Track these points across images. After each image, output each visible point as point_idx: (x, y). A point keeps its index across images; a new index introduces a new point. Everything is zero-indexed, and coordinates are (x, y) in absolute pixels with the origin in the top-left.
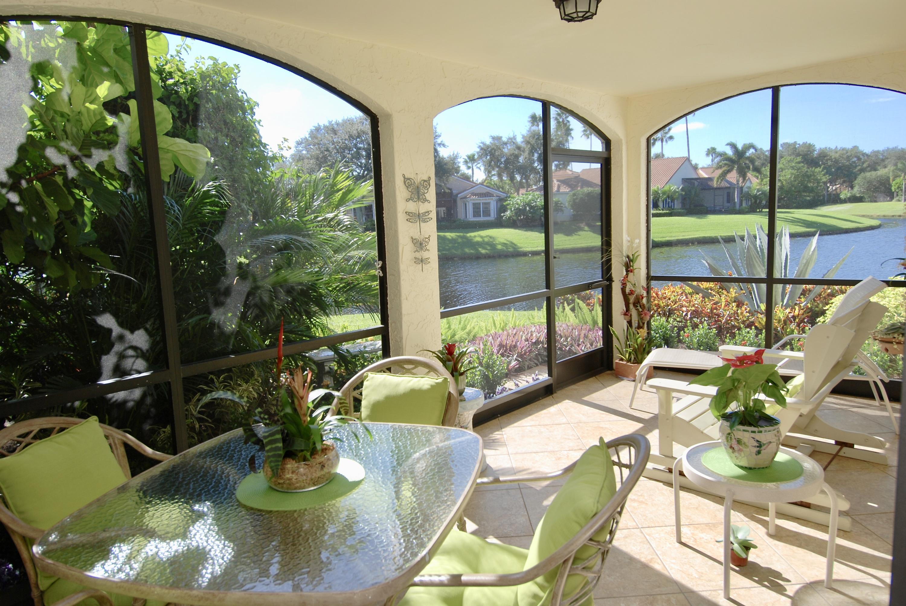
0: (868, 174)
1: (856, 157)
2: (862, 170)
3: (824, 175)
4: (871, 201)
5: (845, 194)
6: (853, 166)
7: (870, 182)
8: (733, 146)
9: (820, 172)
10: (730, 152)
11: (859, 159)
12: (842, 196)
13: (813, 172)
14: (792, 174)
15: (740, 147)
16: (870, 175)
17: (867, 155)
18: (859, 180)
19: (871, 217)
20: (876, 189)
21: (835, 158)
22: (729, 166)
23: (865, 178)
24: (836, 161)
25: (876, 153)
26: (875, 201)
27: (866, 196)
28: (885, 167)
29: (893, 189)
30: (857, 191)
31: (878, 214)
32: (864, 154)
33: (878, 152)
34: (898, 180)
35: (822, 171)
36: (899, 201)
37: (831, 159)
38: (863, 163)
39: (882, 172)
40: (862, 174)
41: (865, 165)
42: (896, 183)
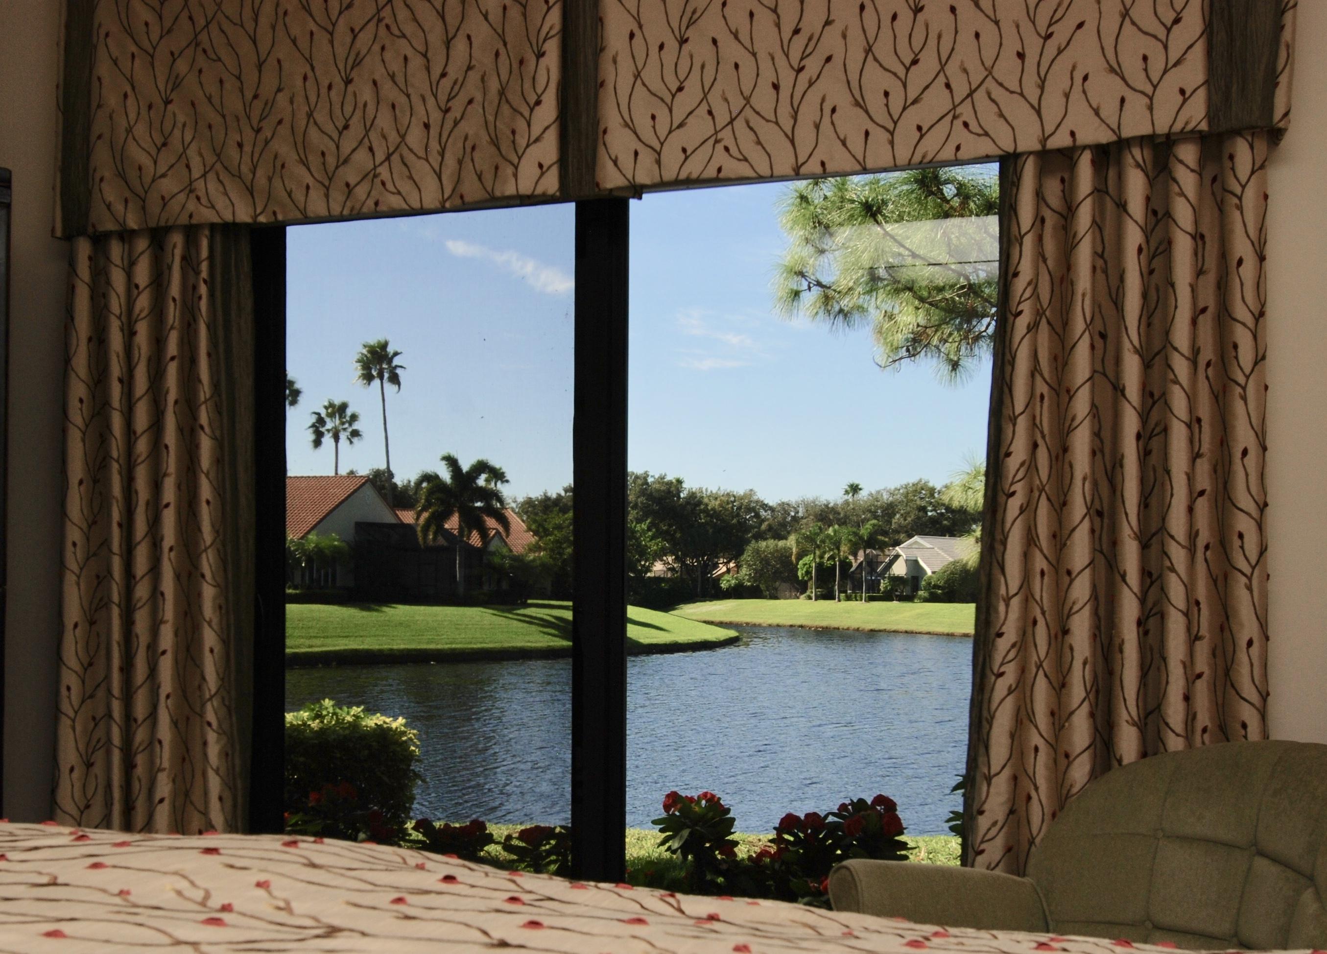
0: (763, 544)
1: (749, 509)
2: (760, 536)
3: (653, 538)
4: (771, 597)
5: (727, 580)
6: (743, 526)
7: (765, 562)
8: (452, 462)
9: (644, 532)
10: (445, 475)
11: (755, 514)
12: (724, 585)
15: (465, 466)
16: (768, 545)
17: (772, 509)
18: (747, 556)
20: (777, 575)
21: (713, 509)
22: (443, 503)
23: (757, 551)
24: (714, 514)
25: (785, 507)
26: (776, 598)
27: (762, 587)
29: (800, 574)
30: (746, 574)
31: (770, 622)
32: (765, 506)
34: (807, 559)
35: (649, 529)
36: (810, 598)
37: (706, 511)
38: (763, 521)
40: (753, 544)
41: (764, 526)
42: (806, 565)
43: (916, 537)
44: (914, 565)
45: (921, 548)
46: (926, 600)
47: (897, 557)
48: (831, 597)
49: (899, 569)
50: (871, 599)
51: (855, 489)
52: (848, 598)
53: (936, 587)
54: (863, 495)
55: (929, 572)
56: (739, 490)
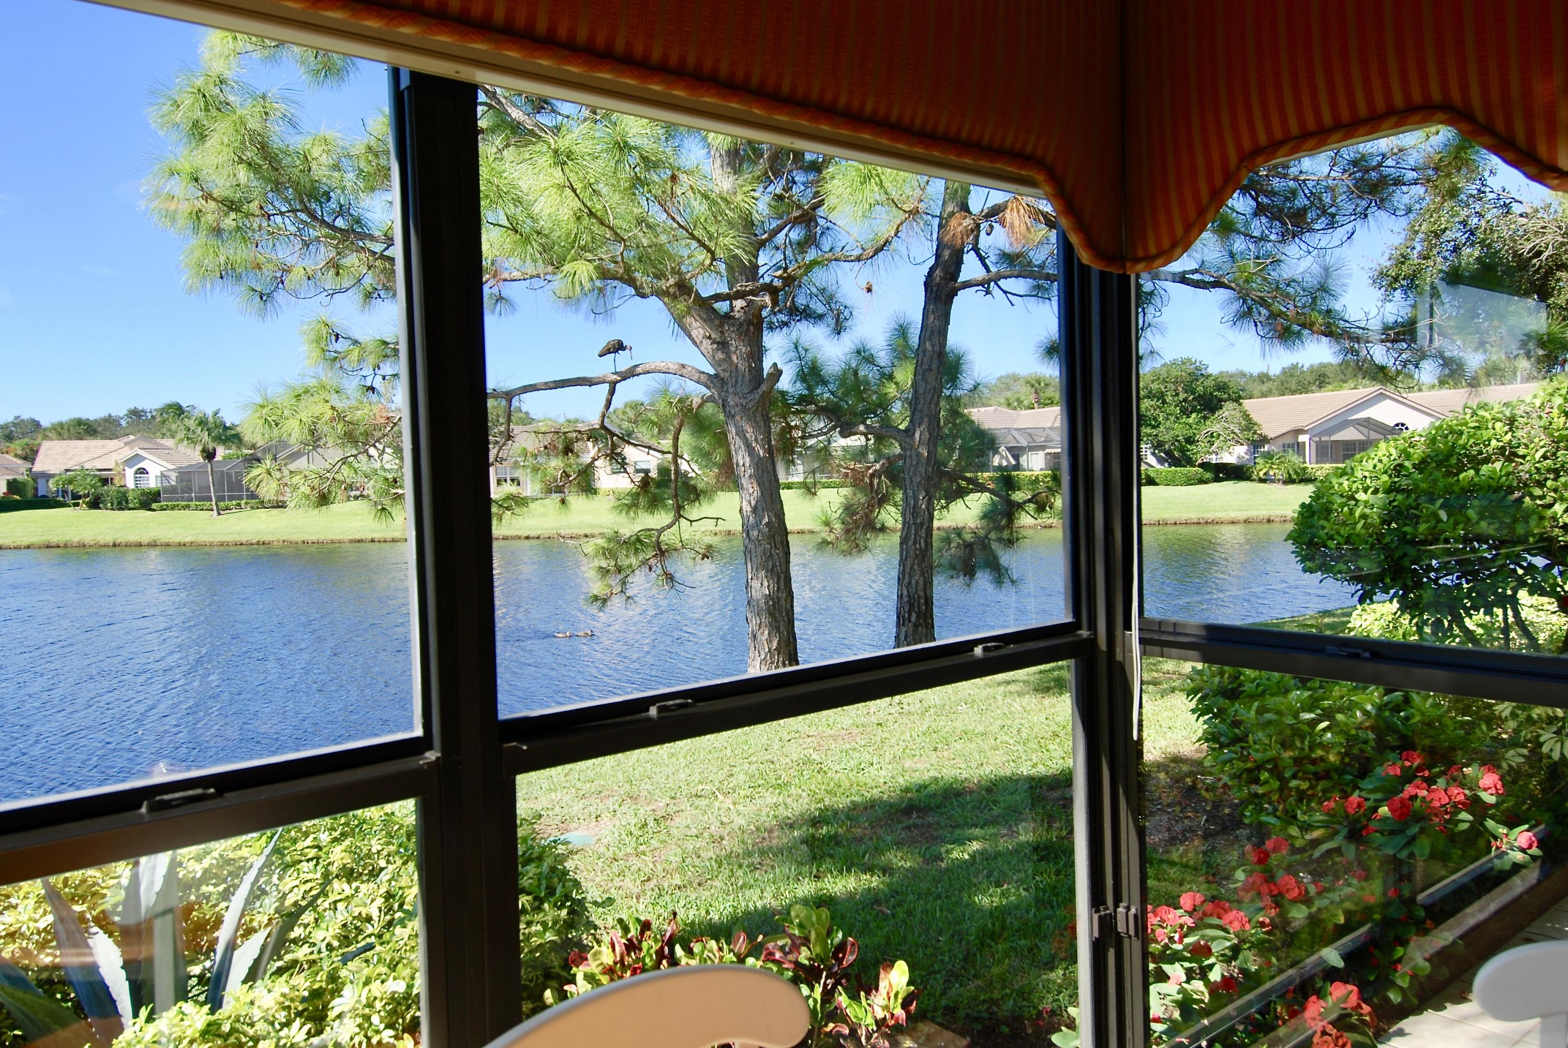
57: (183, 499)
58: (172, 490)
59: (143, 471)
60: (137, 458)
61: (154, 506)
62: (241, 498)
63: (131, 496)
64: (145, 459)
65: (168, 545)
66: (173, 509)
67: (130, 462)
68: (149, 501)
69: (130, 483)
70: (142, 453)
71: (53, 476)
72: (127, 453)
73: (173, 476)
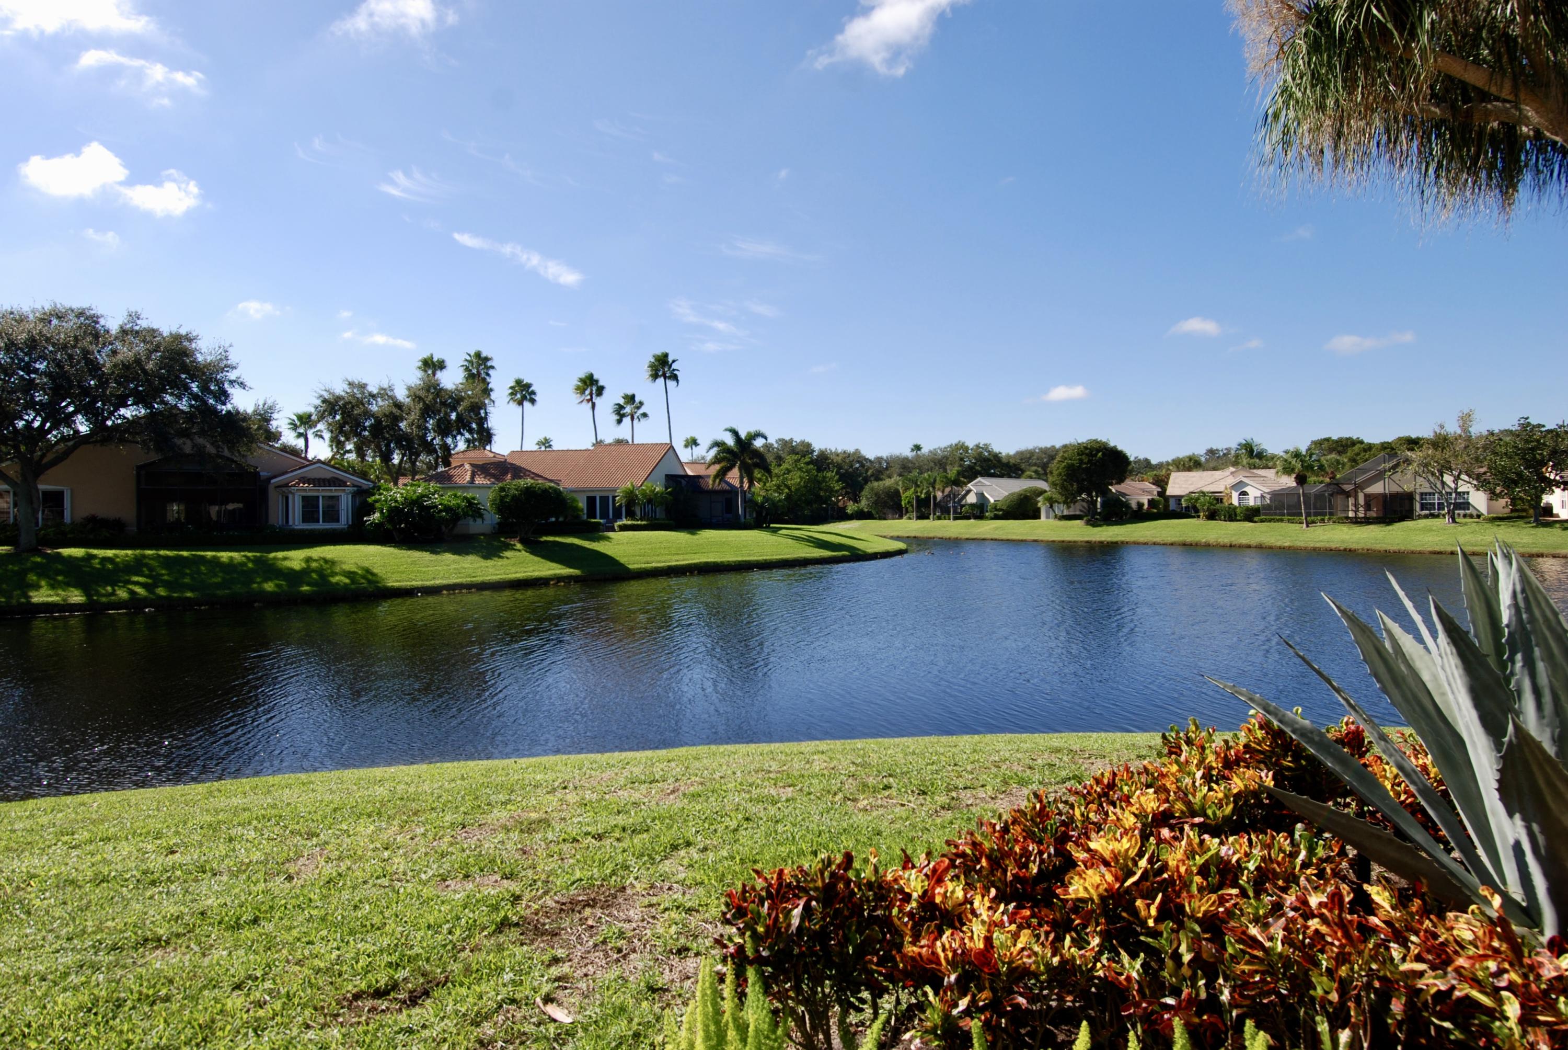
0: (874, 485)
1: (859, 462)
2: (867, 479)
3: (837, 481)
4: (881, 518)
5: (851, 507)
6: (857, 473)
7: (876, 494)
8: (735, 433)
9: (832, 478)
10: (730, 441)
11: (862, 466)
12: (849, 511)
13: (825, 477)
14: (801, 478)
15: (743, 435)
16: (877, 485)
17: (870, 461)
18: (866, 492)
19: (898, 538)
20: (885, 505)
21: (839, 462)
22: (729, 460)
23: (872, 489)
25: (879, 460)
26: (886, 519)
27: (876, 512)
28: (890, 477)
29: (903, 504)
30: (864, 504)
32: (867, 460)
33: (882, 458)
34: (910, 493)
36: (911, 518)
37: (835, 463)
38: (868, 470)
39: (888, 482)
40: (868, 485)
41: (869, 473)
42: (906, 496)
43: (979, 479)
44: (981, 496)
45: (984, 485)
46: (992, 519)
47: (969, 491)
48: (928, 518)
49: (971, 499)
50: (955, 519)
51: (917, 448)
52: (939, 518)
53: (1001, 510)
54: (925, 450)
55: (992, 501)
56: (851, 449)
57: (1276, 514)
58: (1267, 508)
59: (1244, 493)
60: (1241, 484)
61: (1256, 519)
62: (1325, 514)
63: (1238, 511)
64: (1247, 485)
65: (1271, 548)
66: (1270, 521)
67: (1234, 487)
68: (1251, 515)
69: (1235, 501)
70: (1245, 480)
71: (1182, 496)
72: (1232, 481)
73: (1268, 496)
